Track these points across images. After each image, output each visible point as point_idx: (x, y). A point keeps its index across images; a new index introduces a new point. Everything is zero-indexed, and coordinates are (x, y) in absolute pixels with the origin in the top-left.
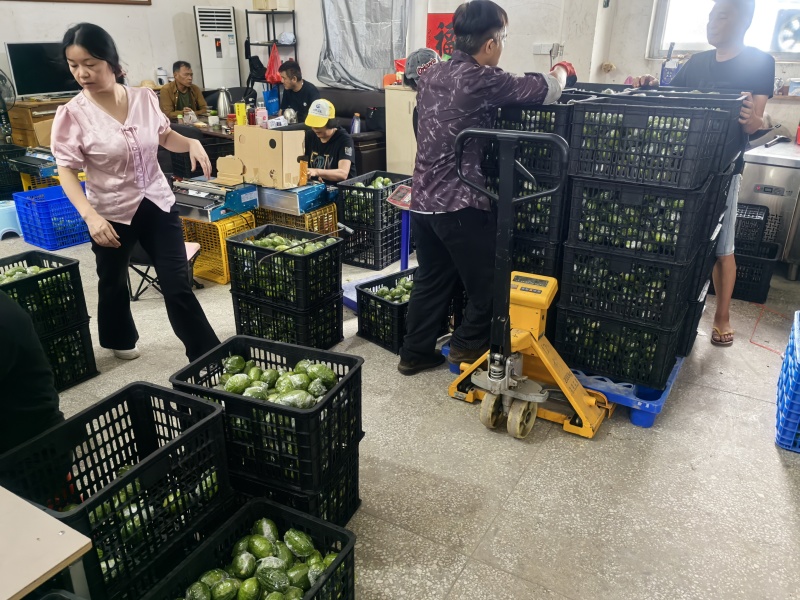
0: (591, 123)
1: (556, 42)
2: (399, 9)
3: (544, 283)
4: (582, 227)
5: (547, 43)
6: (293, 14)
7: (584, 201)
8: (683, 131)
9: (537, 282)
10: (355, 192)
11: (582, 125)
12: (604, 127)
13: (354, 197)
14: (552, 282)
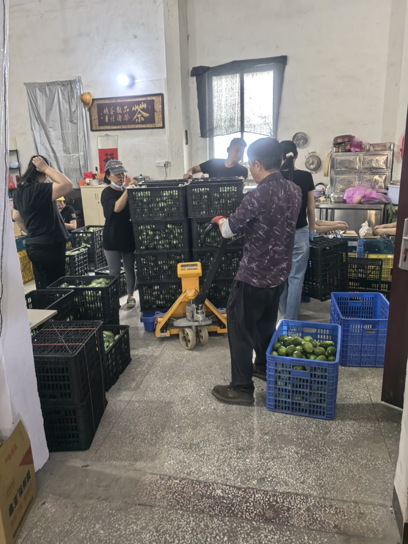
0: (196, 194)
1: (166, 161)
2: (82, 147)
3: (196, 265)
4: (199, 241)
5: (162, 161)
6: (16, 151)
7: (199, 229)
8: (234, 192)
9: (192, 265)
10: (81, 234)
11: (192, 195)
12: (201, 194)
13: (80, 237)
14: (199, 264)
